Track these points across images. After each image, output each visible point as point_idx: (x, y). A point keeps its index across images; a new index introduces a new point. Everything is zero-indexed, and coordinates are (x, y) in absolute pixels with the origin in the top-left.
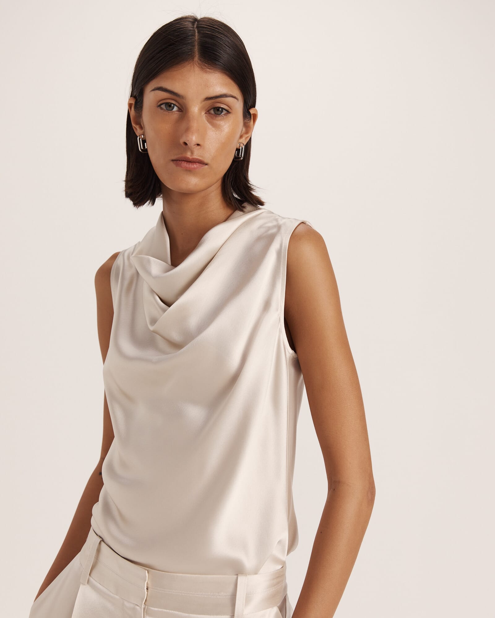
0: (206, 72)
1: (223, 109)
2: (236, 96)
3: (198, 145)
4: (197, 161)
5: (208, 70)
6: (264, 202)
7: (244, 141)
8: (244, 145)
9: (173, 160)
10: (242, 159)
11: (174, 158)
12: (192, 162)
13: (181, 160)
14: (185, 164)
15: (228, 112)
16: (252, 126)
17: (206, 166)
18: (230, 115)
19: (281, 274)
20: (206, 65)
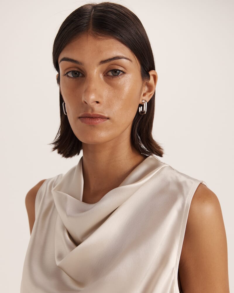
0: (99, 39)
1: (120, 71)
2: (129, 58)
3: (98, 102)
4: (99, 116)
5: (100, 37)
6: (163, 153)
7: (147, 98)
8: (146, 101)
9: (79, 118)
10: (145, 113)
11: (80, 115)
12: (94, 118)
13: (85, 117)
14: (88, 120)
15: (124, 73)
16: (154, 85)
17: (108, 121)
18: (126, 75)
19: (181, 232)
20: (98, 33)
